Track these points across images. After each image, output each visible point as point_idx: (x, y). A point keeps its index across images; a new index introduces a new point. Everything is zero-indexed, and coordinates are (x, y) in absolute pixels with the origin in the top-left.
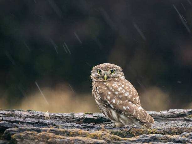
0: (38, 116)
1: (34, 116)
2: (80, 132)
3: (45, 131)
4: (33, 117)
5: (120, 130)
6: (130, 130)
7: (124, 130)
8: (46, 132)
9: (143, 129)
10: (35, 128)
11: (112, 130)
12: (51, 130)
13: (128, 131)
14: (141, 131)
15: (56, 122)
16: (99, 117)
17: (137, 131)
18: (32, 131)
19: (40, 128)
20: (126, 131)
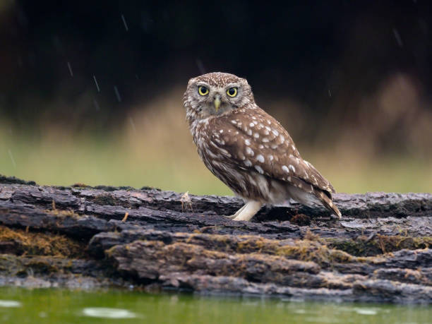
0: (165, 202)
1: (156, 201)
2: (261, 242)
3: (182, 240)
4: (155, 204)
5: (351, 239)
6: (373, 239)
7: (360, 237)
8: (184, 242)
9: (401, 237)
10: (159, 232)
11: (332, 238)
12: (196, 238)
13: (369, 241)
14: (398, 240)
15: (207, 217)
17: (389, 241)
18: (153, 240)
19: (171, 234)
20: (363, 240)
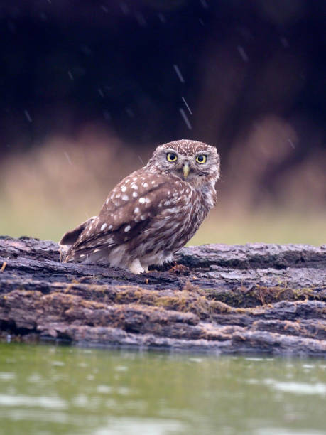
0: (43, 252)
1: (34, 250)
2: (139, 292)
3: (60, 290)
4: (33, 254)
5: (230, 290)
6: (252, 290)
7: (239, 288)
8: (62, 292)
9: (281, 289)
10: (37, 282)
11: (212, 289)
12: (74, 288)
13: (248, 292)
14: (278, 291)
15: (85, 267)
16: (183, 256)
17: (269, 292)
18: (31, 290)
19: (49, 284)
20: (242, 292)
